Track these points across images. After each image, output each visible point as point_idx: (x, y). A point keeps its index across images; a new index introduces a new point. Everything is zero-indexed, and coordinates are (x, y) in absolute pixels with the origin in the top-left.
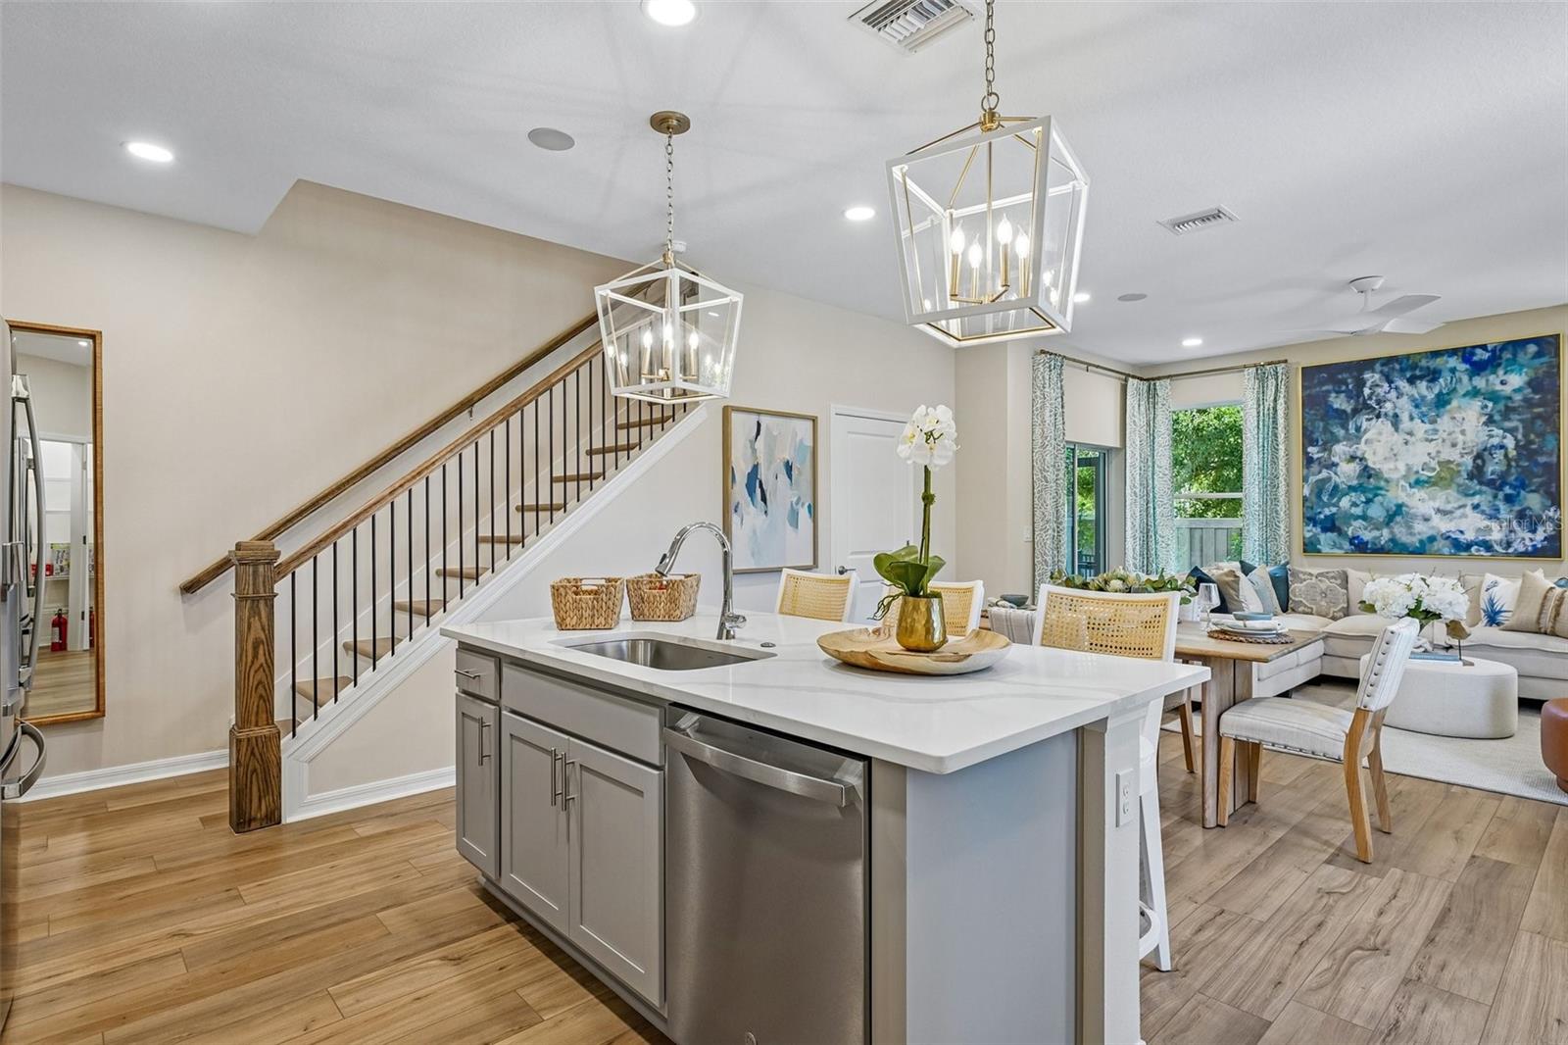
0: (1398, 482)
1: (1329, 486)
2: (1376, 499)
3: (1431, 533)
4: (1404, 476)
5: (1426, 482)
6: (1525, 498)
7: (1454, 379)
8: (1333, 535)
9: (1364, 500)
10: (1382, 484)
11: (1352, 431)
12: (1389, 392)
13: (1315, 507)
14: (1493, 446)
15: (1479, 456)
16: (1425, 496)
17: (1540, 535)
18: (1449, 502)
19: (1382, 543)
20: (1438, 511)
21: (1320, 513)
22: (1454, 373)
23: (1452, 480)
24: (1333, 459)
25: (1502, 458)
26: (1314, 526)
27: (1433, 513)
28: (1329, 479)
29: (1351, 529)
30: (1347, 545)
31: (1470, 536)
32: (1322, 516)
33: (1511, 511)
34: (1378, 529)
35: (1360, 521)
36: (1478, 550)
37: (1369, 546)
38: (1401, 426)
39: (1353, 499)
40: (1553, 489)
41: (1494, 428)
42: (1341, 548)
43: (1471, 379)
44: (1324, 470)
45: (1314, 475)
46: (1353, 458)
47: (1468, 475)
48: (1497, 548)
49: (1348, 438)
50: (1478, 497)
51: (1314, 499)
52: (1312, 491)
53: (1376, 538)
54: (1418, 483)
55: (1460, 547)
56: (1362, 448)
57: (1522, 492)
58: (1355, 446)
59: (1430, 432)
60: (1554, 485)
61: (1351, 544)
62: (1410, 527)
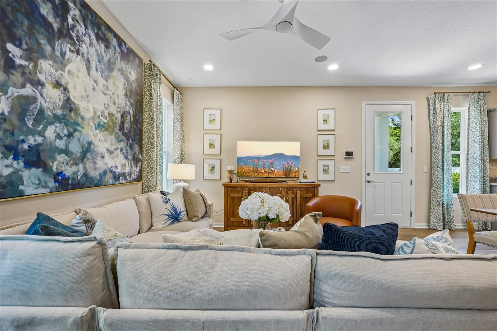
0: (89, 122)
1: (34, 108)
2: (75, 134)
3: (104, 167)
4: (92, 117)
5: (103, 127)
6: (135, 147)
7: (115, 56)
8: (36, 172)
9: (66, 133)
10: (80, 120)
11: (58, 54)
12: (85, 35)
13: (16, 131)
14: (127, 111)
15: (122, 116)
16: (102, 138)
17: (138, 170)
18: (112, 145)
19: (79, 177)
20: (108, 151)
21: (23, 141)
22: (115, 51)
23: (113, 129)
24: (39, 75)
25: (129, 120)
26: (15, 158)
27: (105, 151)
28: (34, 100)
29: (55, 163)
30: (52, 184)
31: (119, 171)
32: (25, 146)
33: (132, 154)
34: (77, 165)
35: (63, 155)
36: (122, 180)
37: (70, 182)
38: (92, 72)
39: (58, 130)
40: (141, 144)
41: (127, 100)
42: (45, 187)
43: (121, 61)
44: (29, 85)
45: (15, 85)
46: (58, 84)
47: (119, 127)
48: (128, 177)
49: (53, 57)
50: (122, 143)
51: (15, 120)
52: (12, 108)
53: (75, 173)
54: (99, 126)
55: (116, 177)
56: (66, 79)
57: (134, 143)
58: (60, 72)
59: (105, 87)
60: (141, 141)
61: (56, 181)
62: (95, 163)
